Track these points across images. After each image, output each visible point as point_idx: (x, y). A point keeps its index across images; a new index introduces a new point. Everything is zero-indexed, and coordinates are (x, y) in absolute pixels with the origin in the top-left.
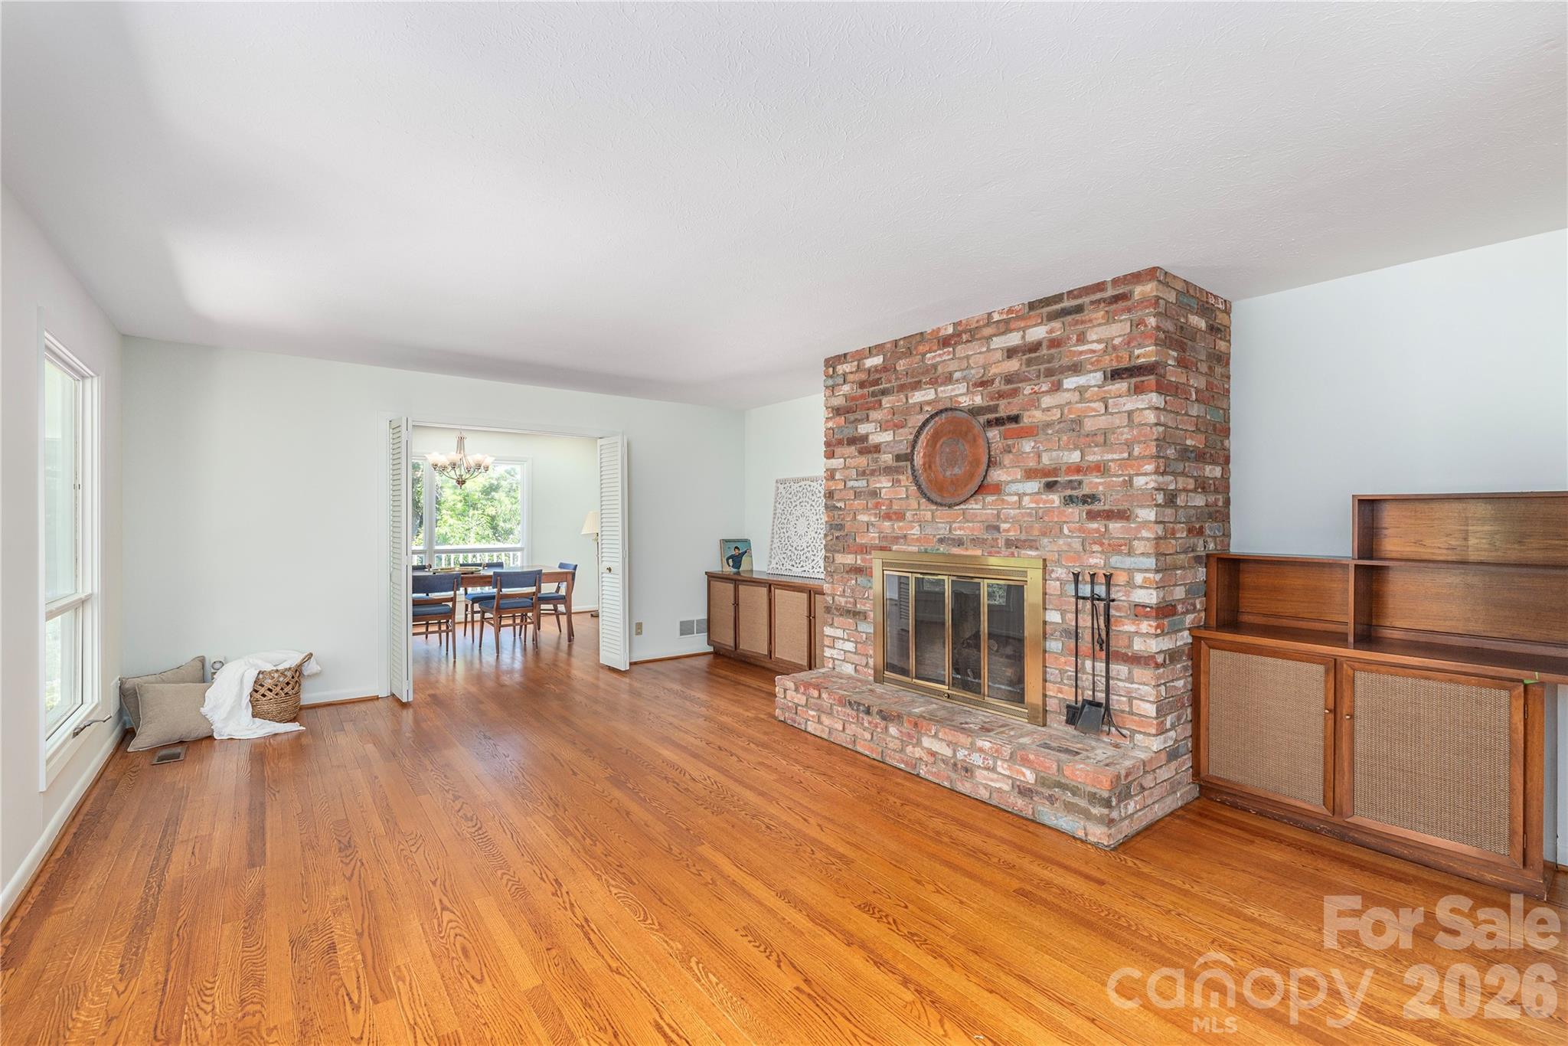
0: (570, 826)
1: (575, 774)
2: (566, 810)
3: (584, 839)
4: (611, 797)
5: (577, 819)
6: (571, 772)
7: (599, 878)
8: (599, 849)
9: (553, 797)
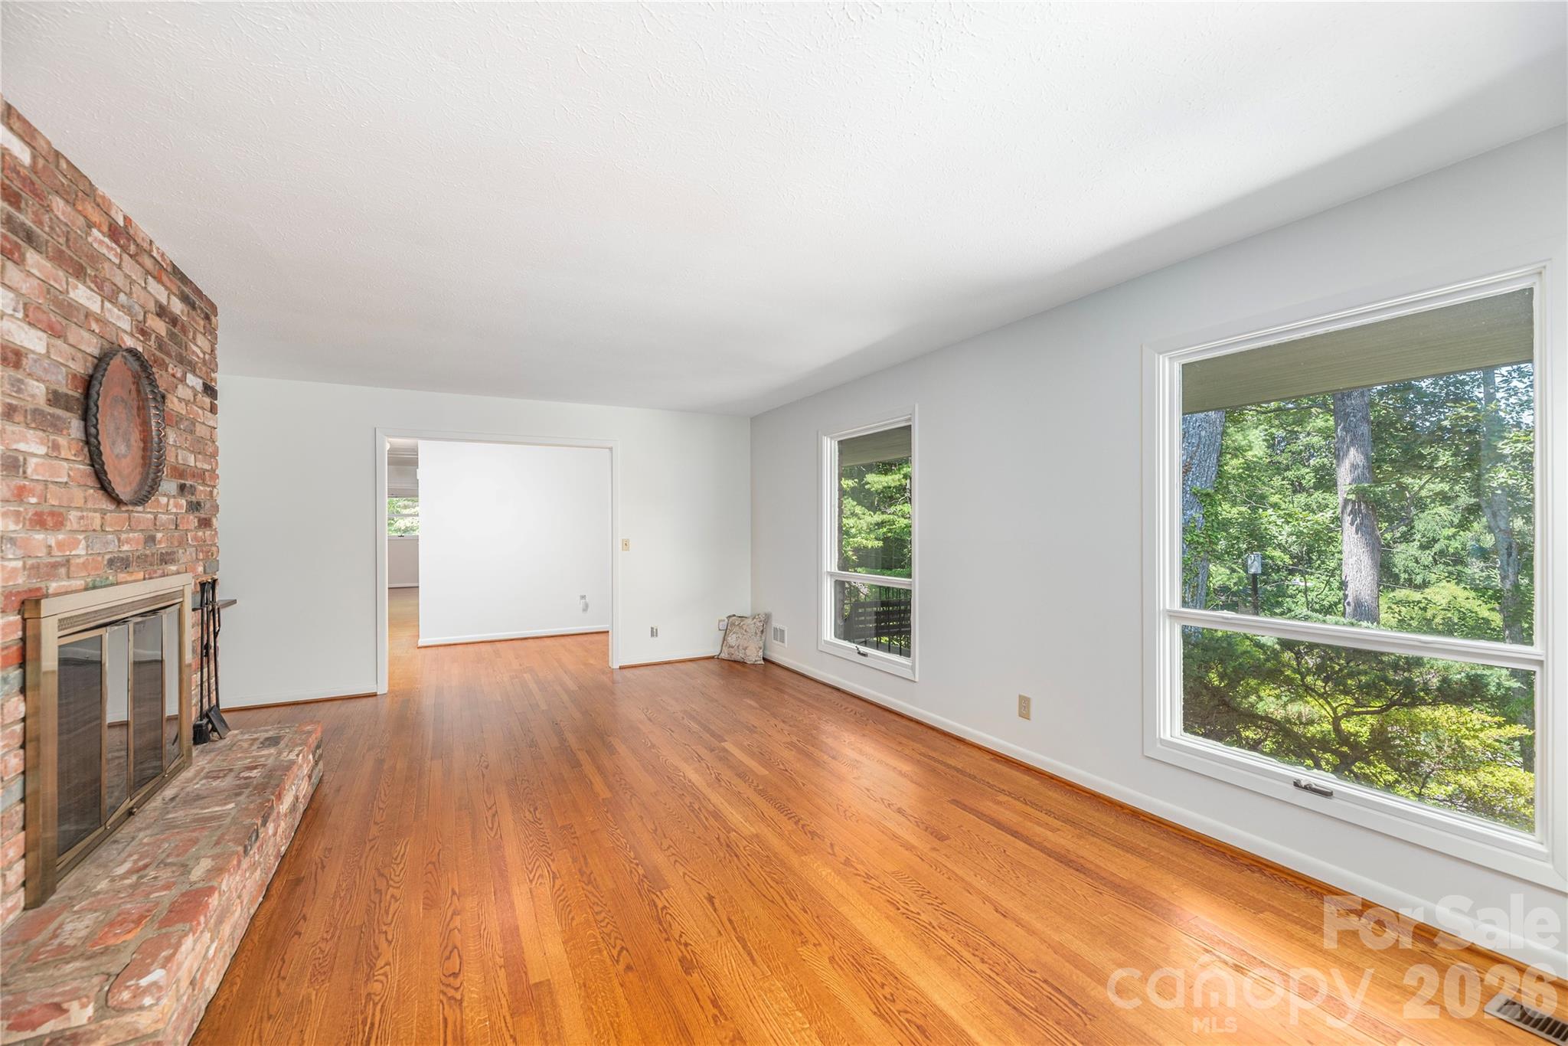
0: (712, 820)
1: (711, 899)
2: (718, 839)
3: (699, 809)
4: (668, 853)
5: (706, 828)
6: (717, 902)
7: (690, 781)
8: (688, 800)
9: (735, 859)
